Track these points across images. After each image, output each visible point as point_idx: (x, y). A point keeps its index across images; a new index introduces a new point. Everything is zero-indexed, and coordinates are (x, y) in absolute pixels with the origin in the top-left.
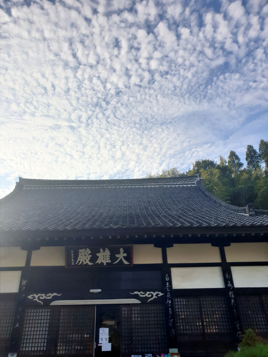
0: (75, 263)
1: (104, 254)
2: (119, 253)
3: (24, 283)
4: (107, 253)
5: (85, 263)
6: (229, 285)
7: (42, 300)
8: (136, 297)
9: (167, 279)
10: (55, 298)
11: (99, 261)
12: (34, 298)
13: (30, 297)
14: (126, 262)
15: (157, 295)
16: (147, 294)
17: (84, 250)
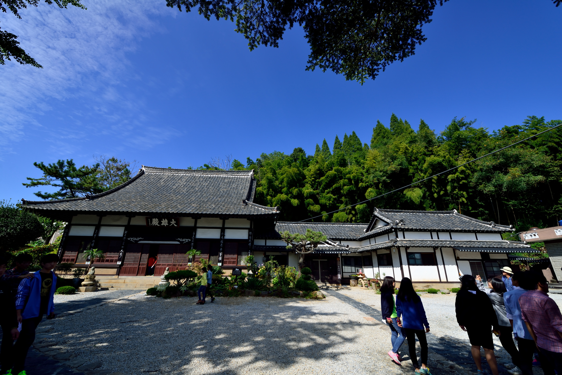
0: (151, 224)
1: (165, 221)
2: (172, 221)
3: (126, 232)
4: (166, 221)
5: (156, 225)
6: (222, 238)
7: (134, 241)
8: (179, 241)
9: (194, 234)
10: (140, 240)
11: (162, 224)
12: (131, 239)
13: (129, 239)
14: (175, 225)
15: (188, 241)
16: (184, 240)
17: (155, 219)
